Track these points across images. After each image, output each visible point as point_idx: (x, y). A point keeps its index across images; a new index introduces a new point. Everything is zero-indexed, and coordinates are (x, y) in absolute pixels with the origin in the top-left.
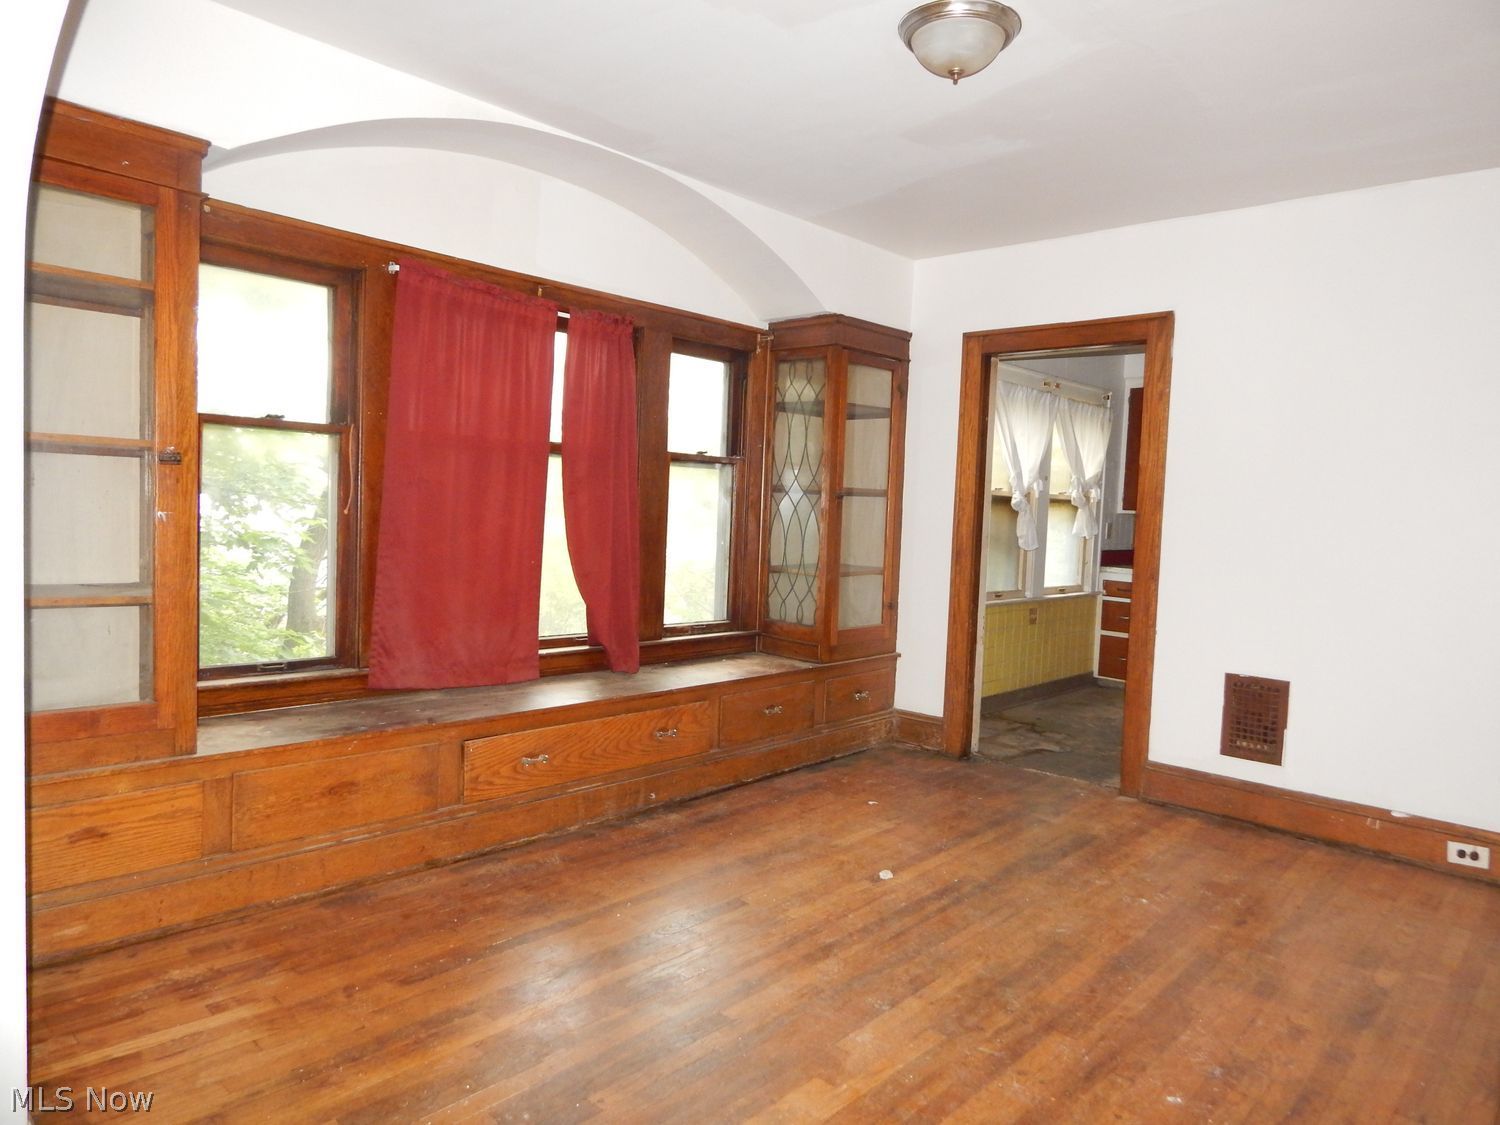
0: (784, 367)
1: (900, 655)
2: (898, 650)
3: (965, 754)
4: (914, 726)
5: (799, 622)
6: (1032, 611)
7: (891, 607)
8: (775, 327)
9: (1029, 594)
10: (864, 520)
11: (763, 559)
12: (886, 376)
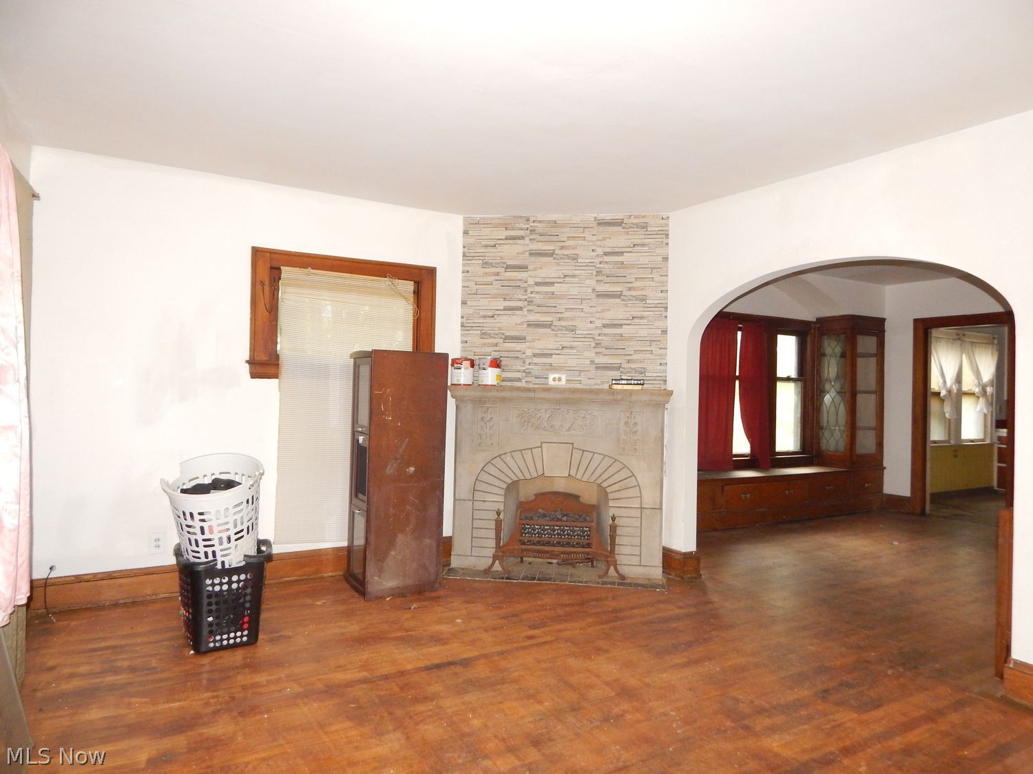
0: (826, 337)
1: (885, 468)
2: (885, 465)
3: (923, 513)
4: (896, 501)
5: (836, 451)
6: (955, 451)
7: (880, 445)
8: (819, 320)
9: (953, 442)
10: (866, 403)
11: (816, 423)
12: (874, 339)
